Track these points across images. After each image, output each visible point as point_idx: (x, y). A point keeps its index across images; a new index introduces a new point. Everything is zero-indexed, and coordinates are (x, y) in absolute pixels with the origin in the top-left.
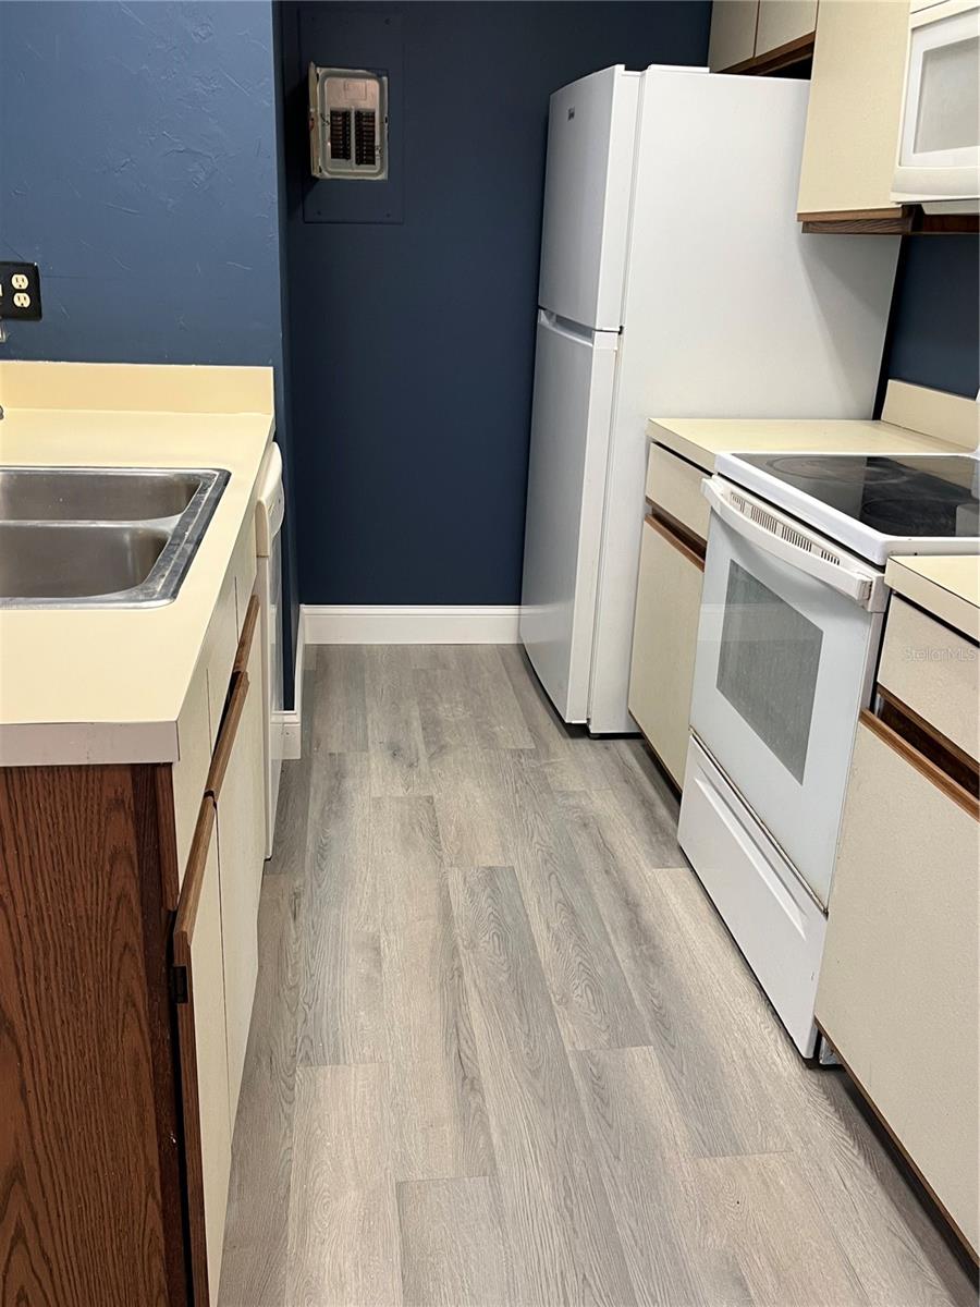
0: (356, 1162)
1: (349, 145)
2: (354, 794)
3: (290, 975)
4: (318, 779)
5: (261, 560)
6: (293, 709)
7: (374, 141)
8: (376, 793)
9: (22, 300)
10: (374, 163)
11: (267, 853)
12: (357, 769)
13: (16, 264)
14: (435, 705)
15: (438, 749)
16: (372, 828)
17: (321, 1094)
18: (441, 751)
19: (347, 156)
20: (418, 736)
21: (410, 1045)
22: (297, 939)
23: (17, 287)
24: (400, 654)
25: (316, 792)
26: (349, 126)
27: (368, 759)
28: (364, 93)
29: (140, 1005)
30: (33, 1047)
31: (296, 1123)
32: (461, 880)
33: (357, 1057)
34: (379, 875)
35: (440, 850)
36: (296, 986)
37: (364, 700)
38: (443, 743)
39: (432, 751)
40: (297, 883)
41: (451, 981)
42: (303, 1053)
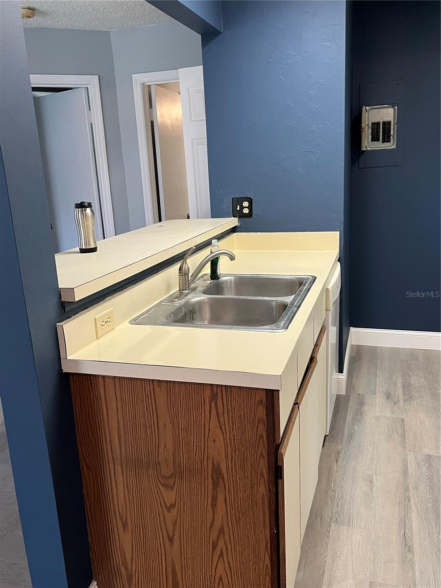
0: (353, 568)
1: (379, 136)
2: (367, 413)
3: (332, 485)
4: (352, 404)
5: (327, 311)
6: (342, 373)
7: (390, 133)
8: (377, 414)
9: (246, 211)
10: (390, 141)
11: (326, 432)
12: (370, 402)
13: (245, 198)
14: (410, 377)
15: (409, 398)
16: (374, 429)
17: (341, 537)
18: (410, 398)
19: (378, 140)
20: (400, 391)
21: (382, 525)
22: (337, 471)
23: (244, 206)
24: (395, 353)
25: (350, 410)
26: (380, 128)
27: (375, 398)
28: (387, 114)
29: (265, 476)
30: (229, 485)
31: (329, 546)
32: (414, 459)
33: (358, 525)
34: (375, 450)
35: (405, 443)
36: (334, 491)
37: (376, 371)
38: (412, 395)
39: (406, 398)
40: (339, 448)
41: (405, 502)
42: (335, 518)
